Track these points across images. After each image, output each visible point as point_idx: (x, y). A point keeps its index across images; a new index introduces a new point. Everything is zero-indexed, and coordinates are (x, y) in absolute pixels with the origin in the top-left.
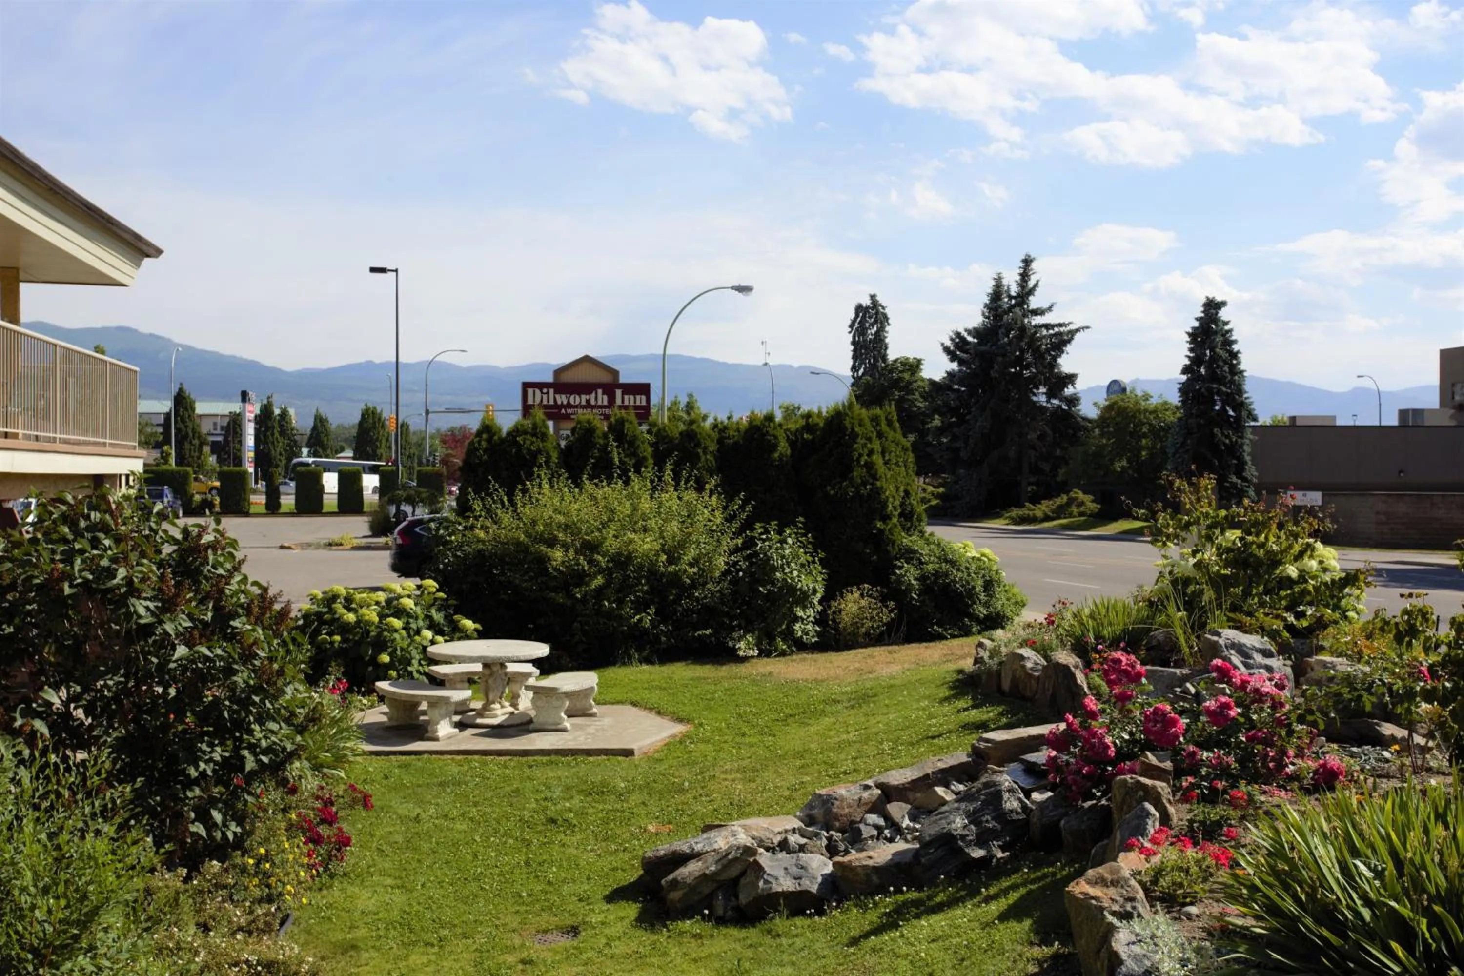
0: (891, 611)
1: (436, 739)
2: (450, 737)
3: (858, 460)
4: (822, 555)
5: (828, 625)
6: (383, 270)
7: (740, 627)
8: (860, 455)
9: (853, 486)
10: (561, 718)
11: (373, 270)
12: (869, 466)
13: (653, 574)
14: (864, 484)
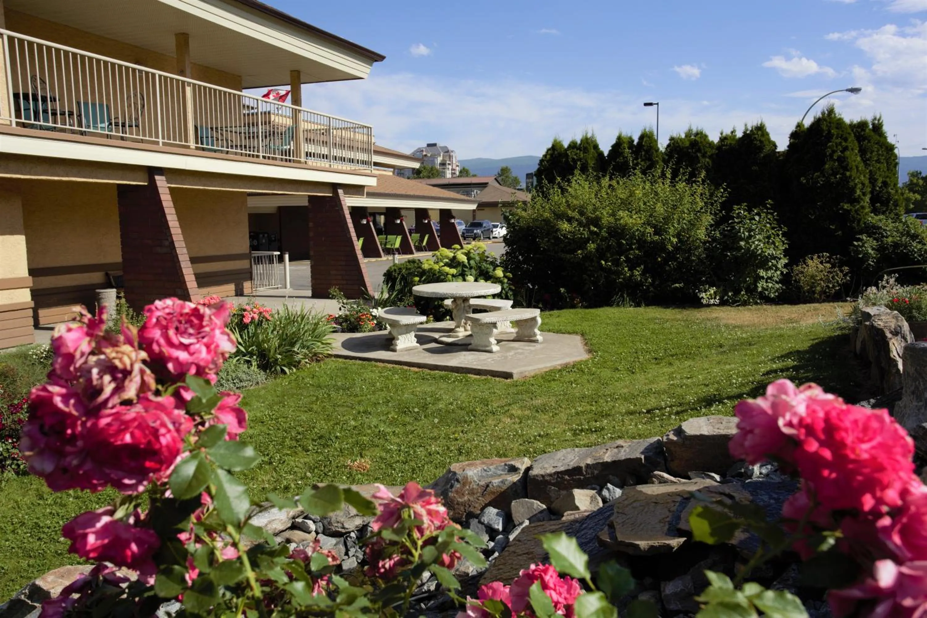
0: (845, 275)
1: (394, 351)
2: (409, 350)
3: (831, 156)
4: (785, 229)
5: (791, 284)
6: (651, 104)
7: (706, 282)
8: (834, 152)
9: (824, 176)
10: (489, 342)
11: (646, 104)
12: (842, 160)
13: (642, 242)
14: (835, 174)
